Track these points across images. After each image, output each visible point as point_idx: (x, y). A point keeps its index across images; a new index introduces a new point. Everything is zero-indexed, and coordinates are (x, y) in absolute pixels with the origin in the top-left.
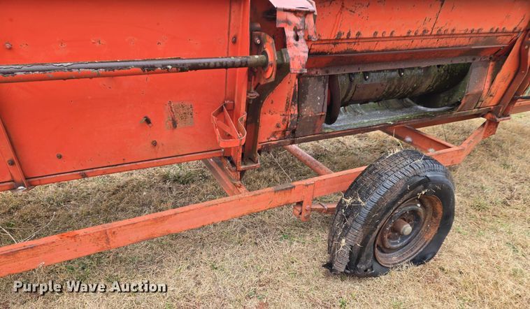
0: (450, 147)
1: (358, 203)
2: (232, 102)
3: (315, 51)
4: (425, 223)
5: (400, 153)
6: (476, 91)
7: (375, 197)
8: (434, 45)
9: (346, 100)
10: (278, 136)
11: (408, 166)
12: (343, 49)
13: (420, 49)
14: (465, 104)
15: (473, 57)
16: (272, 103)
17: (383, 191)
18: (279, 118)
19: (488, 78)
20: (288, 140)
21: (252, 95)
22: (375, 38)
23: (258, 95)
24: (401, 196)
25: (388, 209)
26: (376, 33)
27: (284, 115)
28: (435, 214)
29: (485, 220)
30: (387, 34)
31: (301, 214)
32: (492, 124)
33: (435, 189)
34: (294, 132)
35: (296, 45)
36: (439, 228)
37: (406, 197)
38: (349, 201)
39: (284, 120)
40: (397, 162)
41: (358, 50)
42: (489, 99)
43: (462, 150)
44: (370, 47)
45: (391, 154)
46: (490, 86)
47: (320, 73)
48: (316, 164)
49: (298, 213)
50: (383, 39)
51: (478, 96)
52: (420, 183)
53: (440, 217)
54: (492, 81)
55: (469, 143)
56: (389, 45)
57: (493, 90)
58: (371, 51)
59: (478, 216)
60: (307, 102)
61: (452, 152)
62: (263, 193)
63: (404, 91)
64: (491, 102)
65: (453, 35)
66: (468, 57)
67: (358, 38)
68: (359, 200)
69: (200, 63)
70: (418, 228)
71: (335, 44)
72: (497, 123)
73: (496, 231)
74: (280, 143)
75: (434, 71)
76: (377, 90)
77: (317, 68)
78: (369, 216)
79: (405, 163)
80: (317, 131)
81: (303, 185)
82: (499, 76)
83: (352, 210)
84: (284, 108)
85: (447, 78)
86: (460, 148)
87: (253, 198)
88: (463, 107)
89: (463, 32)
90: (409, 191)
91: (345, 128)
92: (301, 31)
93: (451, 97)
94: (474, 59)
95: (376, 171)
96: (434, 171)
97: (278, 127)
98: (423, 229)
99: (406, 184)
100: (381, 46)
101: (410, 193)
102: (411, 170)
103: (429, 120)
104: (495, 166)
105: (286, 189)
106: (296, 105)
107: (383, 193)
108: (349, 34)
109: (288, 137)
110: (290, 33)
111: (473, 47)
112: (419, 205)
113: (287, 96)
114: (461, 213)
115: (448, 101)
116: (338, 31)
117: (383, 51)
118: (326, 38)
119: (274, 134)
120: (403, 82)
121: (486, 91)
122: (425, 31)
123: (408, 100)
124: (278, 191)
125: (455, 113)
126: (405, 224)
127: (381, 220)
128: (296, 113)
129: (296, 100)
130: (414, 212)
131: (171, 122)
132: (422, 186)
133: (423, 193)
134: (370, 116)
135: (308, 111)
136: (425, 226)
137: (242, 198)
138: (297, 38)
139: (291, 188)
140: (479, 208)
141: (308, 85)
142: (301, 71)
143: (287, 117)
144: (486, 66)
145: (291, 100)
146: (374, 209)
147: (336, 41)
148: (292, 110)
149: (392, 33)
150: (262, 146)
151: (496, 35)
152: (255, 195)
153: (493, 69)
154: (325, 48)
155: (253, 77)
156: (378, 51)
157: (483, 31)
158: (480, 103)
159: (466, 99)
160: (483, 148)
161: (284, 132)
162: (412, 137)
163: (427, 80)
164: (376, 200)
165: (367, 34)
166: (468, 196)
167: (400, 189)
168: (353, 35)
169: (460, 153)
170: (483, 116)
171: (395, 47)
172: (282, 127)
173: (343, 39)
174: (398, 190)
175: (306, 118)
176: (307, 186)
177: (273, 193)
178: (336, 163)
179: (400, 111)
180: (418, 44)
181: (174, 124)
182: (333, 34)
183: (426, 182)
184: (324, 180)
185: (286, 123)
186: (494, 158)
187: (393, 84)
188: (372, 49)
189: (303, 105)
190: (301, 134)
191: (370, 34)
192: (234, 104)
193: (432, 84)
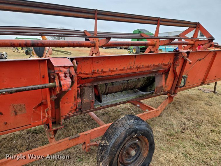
0: (153, 109)
1: (106, 144)
2: (46, 101)
3: (84, 77)
4: (143, 148)
5: (124, 117)
6: (160, 86)
7: (113, 141)
8: (136, 71)
9: (106, 93)
10: (73, 112)
11: (127, 124)
12: (97, 76)
13: (131, 73)
14: (156, 91)
15: (155, 74)
16: (67, 99)
17: (116, 137)
18: (72, 105)
19: (164, 80)
20: (78, 113)
21: (53, 98)
22: (110, 71)
23: (56, 98)
24: (125, 139)
25: (120, 146)
26: (110, 69)
27: (74, 103)
28: (146, 144)
29: (173, 141)
30: (115, 69)
31: (85, 148)
32: (171, 98)
33: (141, 133)
34: (80, 109)
35: (65, 79)
36: (149, 150)
37: (127, 139)
38: (103, 142)
39: (75, 105)
40: (123, 122)
41: (104, 75)
42: (166, 88)
43: (158, 110)
44: (109, 74)
45: (121, 118)
46: (165, 83)
47: (90, 85)
48: (98, 120)
49: (84, 148)
50: (113, 71)
51: (162, 87)
52: (133, 132)
53: (148, 145)
54: (166, 81)
55: (161, 107)
56: (117, 73)
57: (167, 85)
58: (109, 76)
59: (170, 139)
60: (85, 97)
61: (154, 111)
62: (63, 141)
63: (131, 87)
64: (168, 89)
65: (143, 67)
66: (153, 74)
67: (103, 72)
68: (107, 142)
69: (21, 89)
70: (139, 151)
71: (93, 74)
72: (173, 97)
73: (178, 147)
74: (74, 115)
75: (141, 79)
76: (119, 88)
77: (88, 83)
78: (111, 150)
79: (126, 122)
80: (92, 108)
81: (84, 134)
82: (168, 80)
83: (104, 147)
84: (73, 100)
85: (148, 81)
86: (157, 109)
87: (58, 144)
88: (156, 92)
89: (147, 66)
90: (128, 136)
91: (106, 105)
92: (68, 74)
93: (151, 88)
94: (156, 74)
95: (114, 127)
96: (139, 125)
97: (72, 108)
98: (142, 151)
99: (126, 133)
100: (114, 73)
101: (129, 137)
102: (128, 126)
103: (143, 98)
104: (177, 113)
105: (76, 138)
106: (80, 98)
107: (116, 138)
108: (98, 70)
109: (78, 112)
110: (62, 75)
111: (153, 71)
112: (137, 140)
113: (74, 95)
114: (163, 138)
115: (151, 90)
116: (93, 70)
117: (115, 75)
118: (88, 72)
119: (71, 111)
120: (129, 84)
121: (164, 85)
122: (131, 67)
123: (136, 89)
124: (71, 139)
125: (153, 95)
126: (132, 150)
127: (117, 152)
128: (80, 101)
129: (80, 96)
130: (136, 144)
131: (14, 113)
132: (134, 133)
133: (136, 136)
134: (120, 97)
135: (85, 100)
136: (143, 149)
137: (51, 146)
138: (66, 77)
139: (78, 137)
140: (171, 135)
141: (84, 90)
142: (68, 89)
143: (76, 104)
144: (162, 76)
145: (76, 97)
146: (113, 147)
147: (93, 73)
148: (78, 101)
149: (117, 69)
150: (65, 117)
151: (161, 65)
152: (58, 143)
153: (165, 77)
154: (89, 76)
155: (53, 91)
156: (113, 75)
157: (156, 65)
158: (163, 90)
159: (156, 89)
160: (173, 105)
161: (75, 110)
162: (139, 105)
163: (139, 83)
164: (113, 142)
165: (106, 69)
166: (166, 129)
167: (124, 135)
168: (100, 70)
169: (157, 112)
170: (166, 95)
171: (120, 73)
172: (74, 108)
173: (96, 72)
174: (123, 136)
175: (86, 103)
176: (86, 135)
177: (69, 141)
178: (111, 117)
179: (133, 94)
180: (129, 71)
181: (16, 113)
182: (91, 71)
183: (136, 131)
184: (95, 131)
185: (76, 106)
186: (178, 110)
187: (125, 85)
188: (110, 74)
189: (83, 98)
190: (84, 110)
191: (107, 70)
192: (47, 102)
193: (142, 84)
